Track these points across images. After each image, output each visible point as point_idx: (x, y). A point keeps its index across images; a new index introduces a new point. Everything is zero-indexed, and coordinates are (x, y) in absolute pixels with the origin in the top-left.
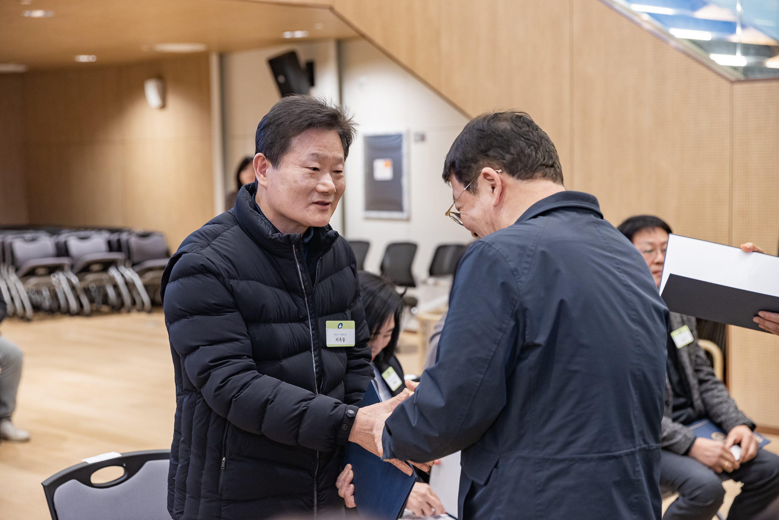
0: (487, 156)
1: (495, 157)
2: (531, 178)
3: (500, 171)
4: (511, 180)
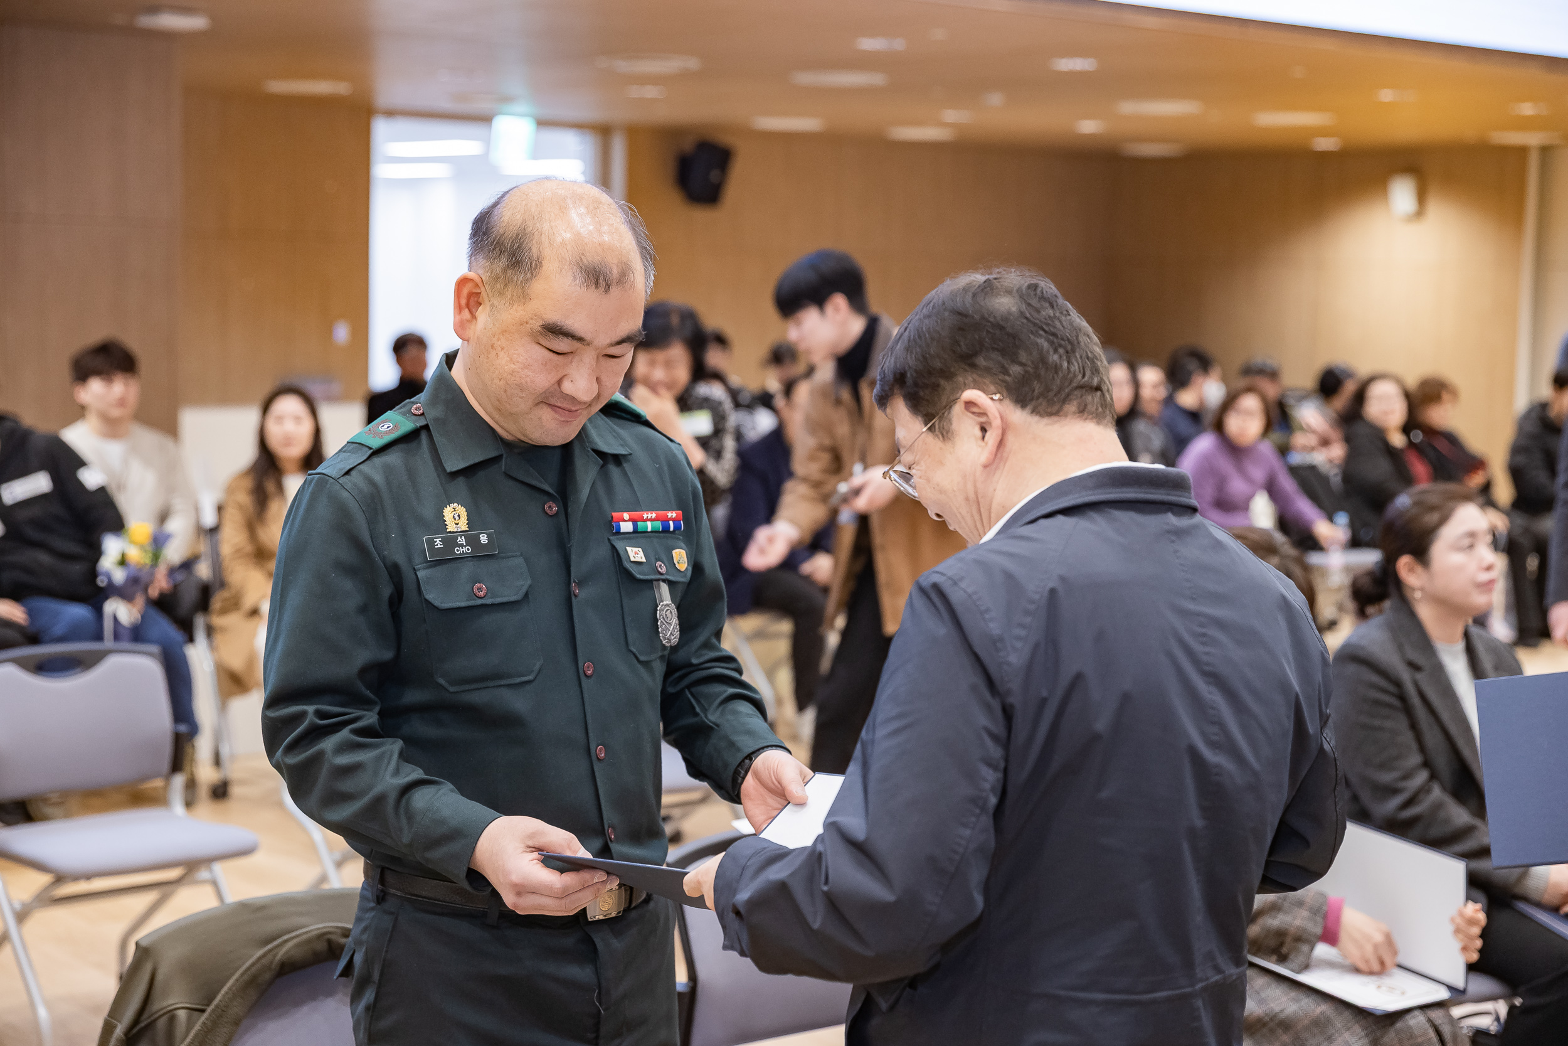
2: (1057, 413)
3: (997, 397)
4: (1018, 416)
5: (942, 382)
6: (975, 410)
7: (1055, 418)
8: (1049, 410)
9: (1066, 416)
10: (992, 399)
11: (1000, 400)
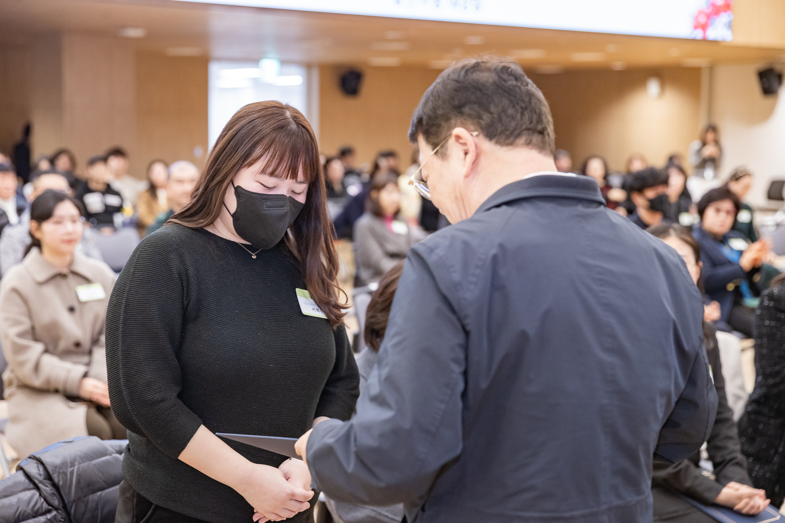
0: (461, 113)
1: (470, 116)
2: (511, 144)
3: (475, 134)
4: (487, 146)
5: (443, 124)
6: (461, 141)
7: (510, 147)
8: (507, 142)
9: (517, 146)
10: (472, 135)
11: (477, 136)
